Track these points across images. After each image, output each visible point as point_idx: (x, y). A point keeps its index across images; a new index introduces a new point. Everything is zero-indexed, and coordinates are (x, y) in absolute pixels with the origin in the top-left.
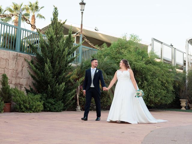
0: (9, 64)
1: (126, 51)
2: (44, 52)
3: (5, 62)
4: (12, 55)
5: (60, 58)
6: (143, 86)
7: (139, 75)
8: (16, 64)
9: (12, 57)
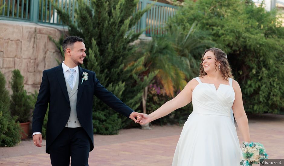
0: (22, 49)
1: (229, 12)
2: (86, 27)
3: (14, 46)
4: (27, 32)
5: (114, 36)
6: (259, 78)
7: (253, 57)
8: (33, 47)
9: (26, 35)
